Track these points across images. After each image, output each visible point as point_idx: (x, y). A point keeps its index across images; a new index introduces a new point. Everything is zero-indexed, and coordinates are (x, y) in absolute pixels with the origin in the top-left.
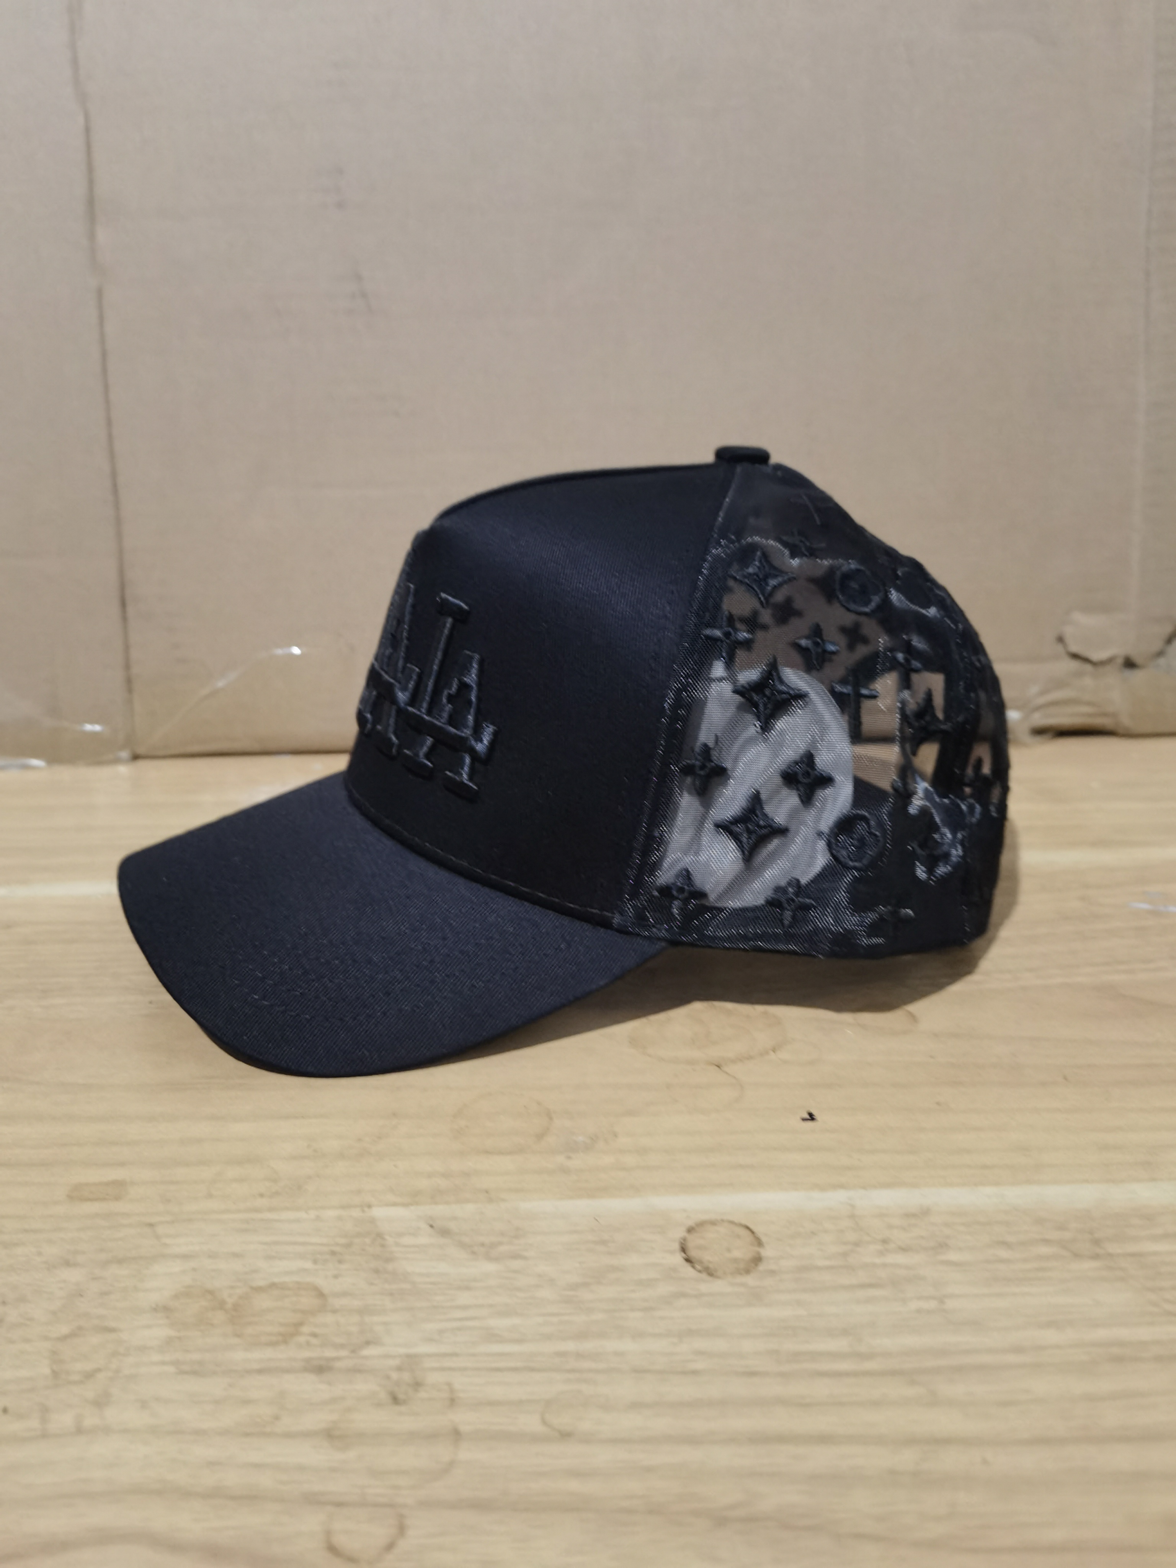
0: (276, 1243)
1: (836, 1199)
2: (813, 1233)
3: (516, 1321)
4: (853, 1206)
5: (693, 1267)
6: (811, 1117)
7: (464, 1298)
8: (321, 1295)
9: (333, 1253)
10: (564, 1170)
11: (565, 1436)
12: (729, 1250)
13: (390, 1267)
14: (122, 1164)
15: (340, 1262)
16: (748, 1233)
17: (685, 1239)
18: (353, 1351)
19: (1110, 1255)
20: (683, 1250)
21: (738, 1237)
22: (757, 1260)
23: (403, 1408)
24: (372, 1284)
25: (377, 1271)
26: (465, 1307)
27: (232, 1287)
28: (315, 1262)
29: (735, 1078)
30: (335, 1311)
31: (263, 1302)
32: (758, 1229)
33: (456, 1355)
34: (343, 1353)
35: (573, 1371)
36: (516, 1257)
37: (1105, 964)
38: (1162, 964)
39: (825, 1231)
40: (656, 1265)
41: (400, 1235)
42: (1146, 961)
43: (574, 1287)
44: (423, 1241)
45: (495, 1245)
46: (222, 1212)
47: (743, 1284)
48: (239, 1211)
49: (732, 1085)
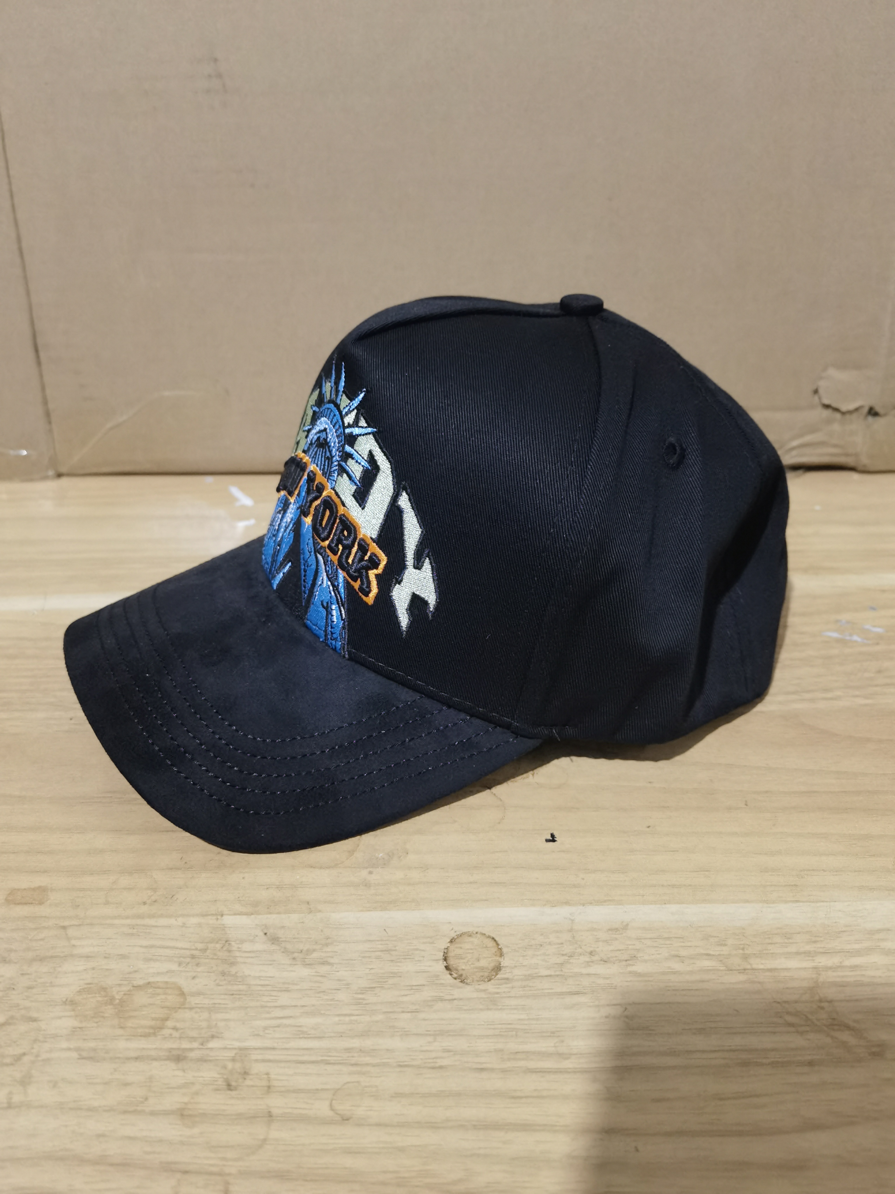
0: (152, 946)
1: (562, 912)
2: (541, 945)
3: (319, 1020)
4: (573, 920)
5: (451, 974)
6: (553, 839)
7: (284, 999)
8: (182, 994)
9: (193, 957)
10: (367, 885)
11: (345, 1119)
12: (478, 960)
13: (233, 970)
14: (45, 872)
15: (198, 965)
16: (495, 944)
17: (447, 949)
18: (202, 1044)
19: (753, 969)
20: (445, 959)
21: (486, 947)
22: (498, 969)
23: (233, 1093)
24: (218, 985)
25: (223, 974)
26: (283, 1007)
27: (120, 985)
28: (180, 964)
29: (501, 800)
30: (191, 1009)
31: (141, 998)
32: (502, 941)
33: (274, 1049)
34: (195, 1045)
35: (356, 1065)
36: (324, 963)
37: (794, 693)
38: (838, 693)
39: (550, 944)
40: (424, 972)
41: (242, 941)
42: (826, 690)
43: (363, 991)
44: (259, 946)
45: (309, 952)
46: (115, 918)
47: (485, 990)
48: (127, 917)
49: (498, 806)
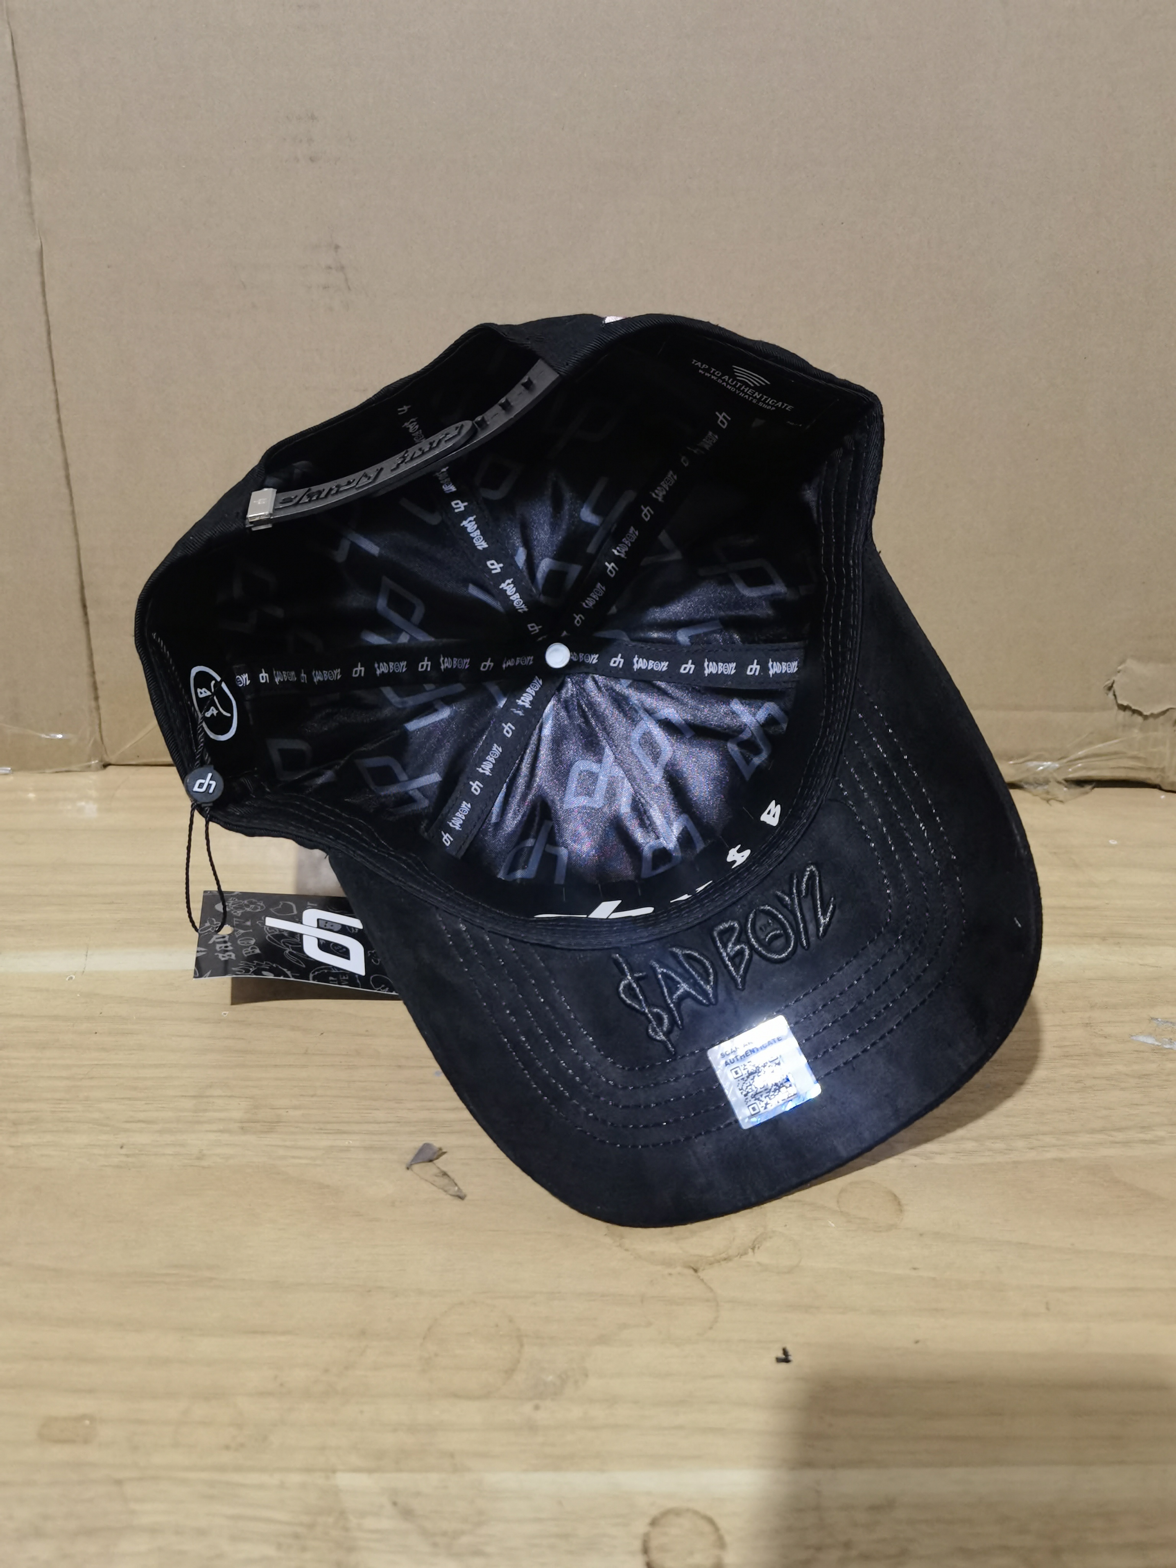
0: (241, 1518)
2: (777, 1531)
4: (820, 1493)
6: (785, 1356)
9: (296, 1536)
10: (531, 1427)
12: (691, 1553)
14: (91, 1391)
15: (304, 1549)
16: (711, 1528)
17: (648, 1535)
20: (646, 1551)
21: (702, 1535)
28: (279, 1546)
29: (711, 1290)
32: (722, 1523)
36: (478, 1553)
37: (1102, 1131)
38: (1161, 1133)
39: (789, 1529)
41: (363, 1513)
42: (1144, 1128)
44: (385, 1524)
45: (457, 1535)
46: (187, 1468)
48: (204, 1469)
49: (708, 1300)
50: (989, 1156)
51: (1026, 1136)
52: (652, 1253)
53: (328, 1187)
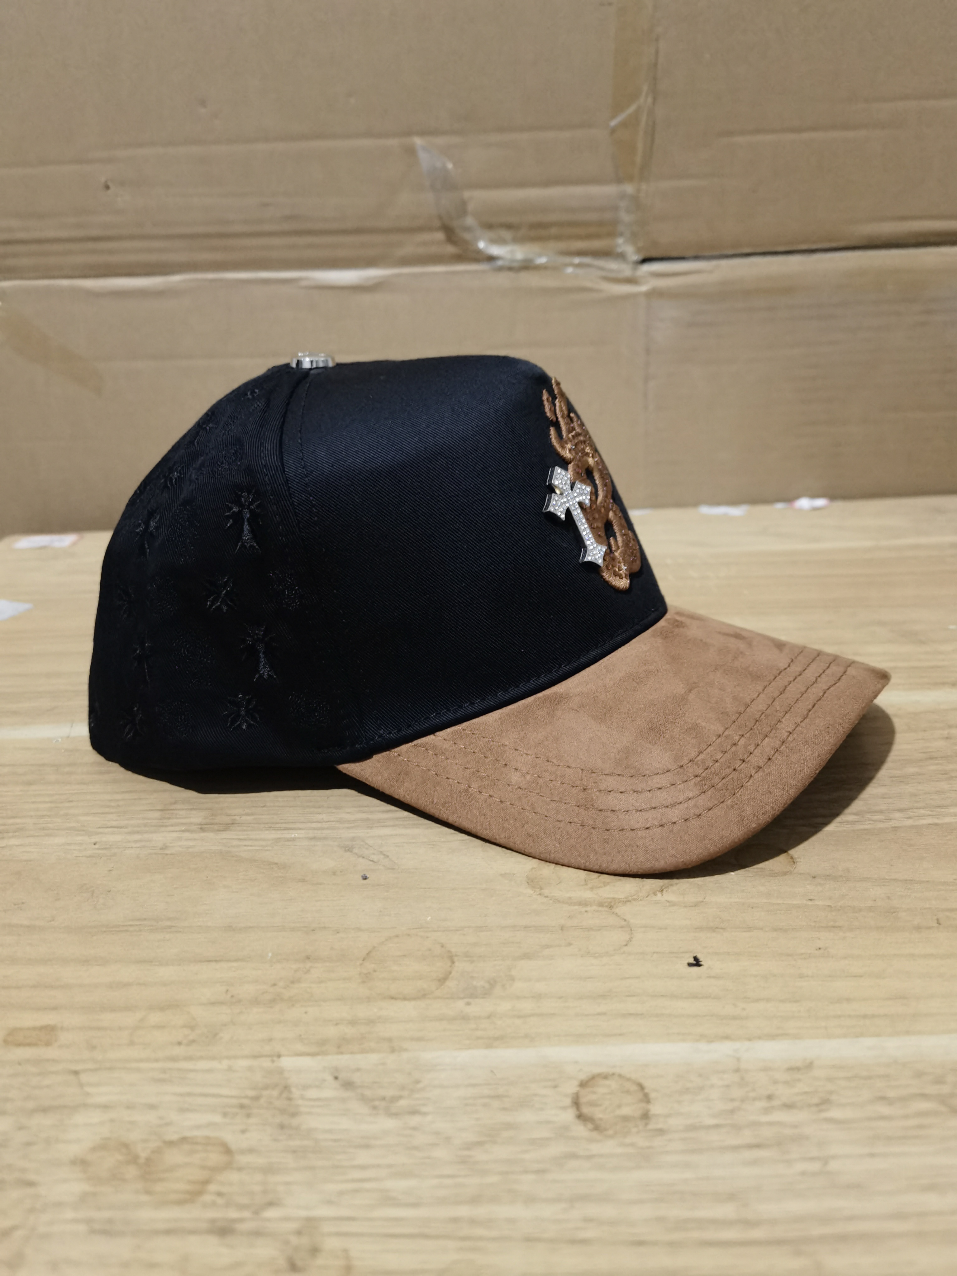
0: (189, 1094)
1: (722, 1051)
2: (700, 1089)
3: (413, 1183)
4: (738, 1059)
5: (586, 1125)
6: (697, 963)
7: (363, 1157)
8: (228, 1151)
9: (242, 1106)
10: (464, 1017)
12: (619, 1106)
13: (295, 1122)
14: (55, 1008)
15: (249, 1116)
16: (637, 1088)
17: (578, 1094)
18: (256, 1214)
20: (576, 1105)
21: (628, 1092)
22: (646, 1117)
24: (276, 1140)
25: (282, 1127)
26: (363, 1167)
27: (146, 1141)
28: (225, 1115)
29: (625, 920)
30: (240, 1169)
31: (174, 1157)
32: (648, 1084)
33: (353, 1218)
34: (246, 1214)
35: (466, 1238)
36: (414, 1112)
39: (712, 1086)
40: (549, 1122)
41: (306, 1087)
43: (469, 1146)
44: (328, 1093)
45: (395, 1099)
46: (141, 1060)
47: (632, 1145)
48: (157, 1060)
49: (622, 927)
50: (870, 824)
51: (901, 810)
52: (570, 898)
53: (276, 864)
